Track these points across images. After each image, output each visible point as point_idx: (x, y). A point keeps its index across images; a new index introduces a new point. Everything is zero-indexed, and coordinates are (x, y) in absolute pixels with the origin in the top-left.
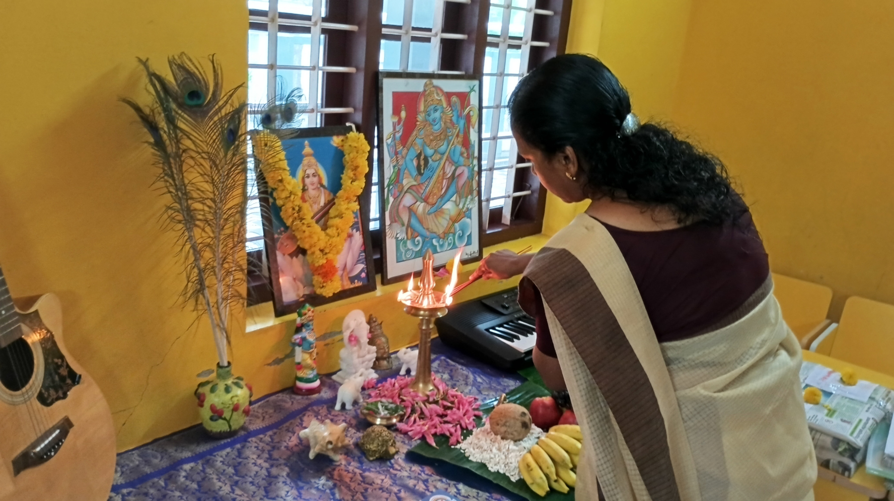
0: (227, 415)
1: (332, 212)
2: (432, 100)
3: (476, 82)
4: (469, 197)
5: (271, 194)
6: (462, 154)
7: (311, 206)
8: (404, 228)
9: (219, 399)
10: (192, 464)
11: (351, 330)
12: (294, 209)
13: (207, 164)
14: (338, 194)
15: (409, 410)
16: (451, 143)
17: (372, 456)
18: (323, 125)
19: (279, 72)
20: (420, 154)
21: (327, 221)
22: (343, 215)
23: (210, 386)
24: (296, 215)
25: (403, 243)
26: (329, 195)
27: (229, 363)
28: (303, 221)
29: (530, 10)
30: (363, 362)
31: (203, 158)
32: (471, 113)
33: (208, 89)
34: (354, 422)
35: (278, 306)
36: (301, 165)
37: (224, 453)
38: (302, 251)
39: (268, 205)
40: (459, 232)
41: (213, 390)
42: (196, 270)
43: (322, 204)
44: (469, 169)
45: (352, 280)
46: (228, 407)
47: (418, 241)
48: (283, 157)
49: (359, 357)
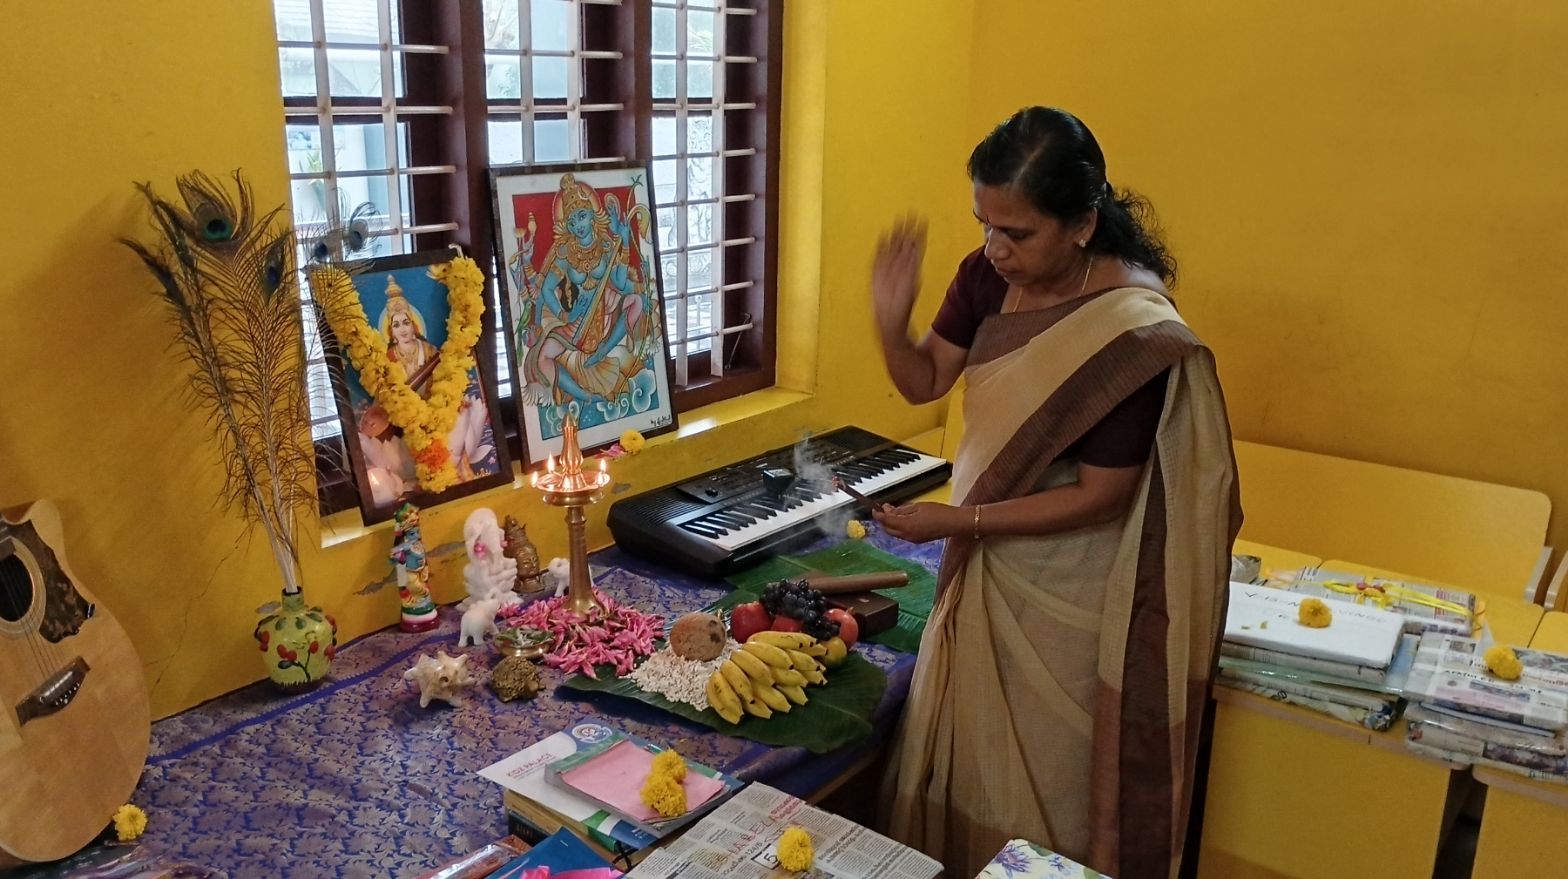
0: (301, 658)
1: (437, 373)
2: (575, 203)
3: (643, 172)
4: (648, 338)
5: (344, 352)
6: (630, 277)
7: (405, 367)
8: (550, 390)
9: (288, 637)
10: (258, 726)
11: (477, 537)
12: (378, 372)
13: (243, 317)
14: (443, 348)
15: (562, 637)
16: (612, 261)
17: (507, 696)
18: (416, 251)
19: (340, 182)
20: (564, 280)
21: (431, 386)
22: (453, 376)
23: (275, 621)
24: (382, 380)
25: (550, 412)
26: (431, 348)
27: (299, 588)
28: (393, 388)
29: (718, 59)
30: (498, 582)
31: (235, 308)
32: (639, 216)
33: (235, 217)
34: (485, 659)
35: (367, 510)
36: (385, 309)
37: (301, 710)
38: (395, 431)
39: (341, 369)
40: (636, 391)
41: (278, 627)
42: (240, 460)
43: (421, 362)
44: (643, 298)
45: (475, 468)
46: (303, 647)
47: (572, 408)
48: (356, 300)
49: (490, 574)
